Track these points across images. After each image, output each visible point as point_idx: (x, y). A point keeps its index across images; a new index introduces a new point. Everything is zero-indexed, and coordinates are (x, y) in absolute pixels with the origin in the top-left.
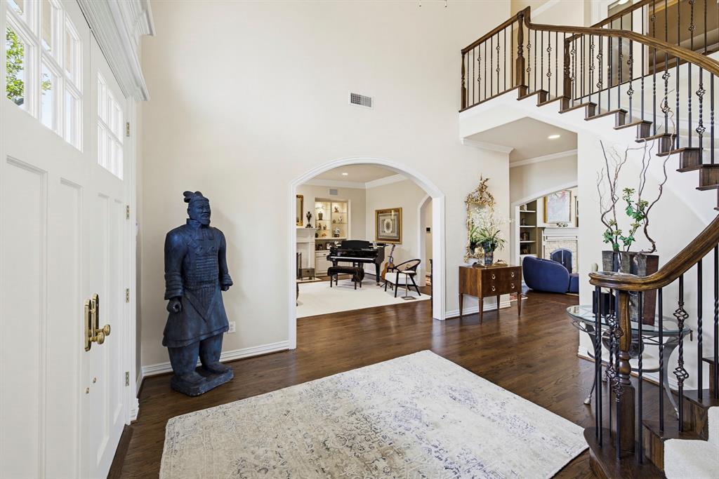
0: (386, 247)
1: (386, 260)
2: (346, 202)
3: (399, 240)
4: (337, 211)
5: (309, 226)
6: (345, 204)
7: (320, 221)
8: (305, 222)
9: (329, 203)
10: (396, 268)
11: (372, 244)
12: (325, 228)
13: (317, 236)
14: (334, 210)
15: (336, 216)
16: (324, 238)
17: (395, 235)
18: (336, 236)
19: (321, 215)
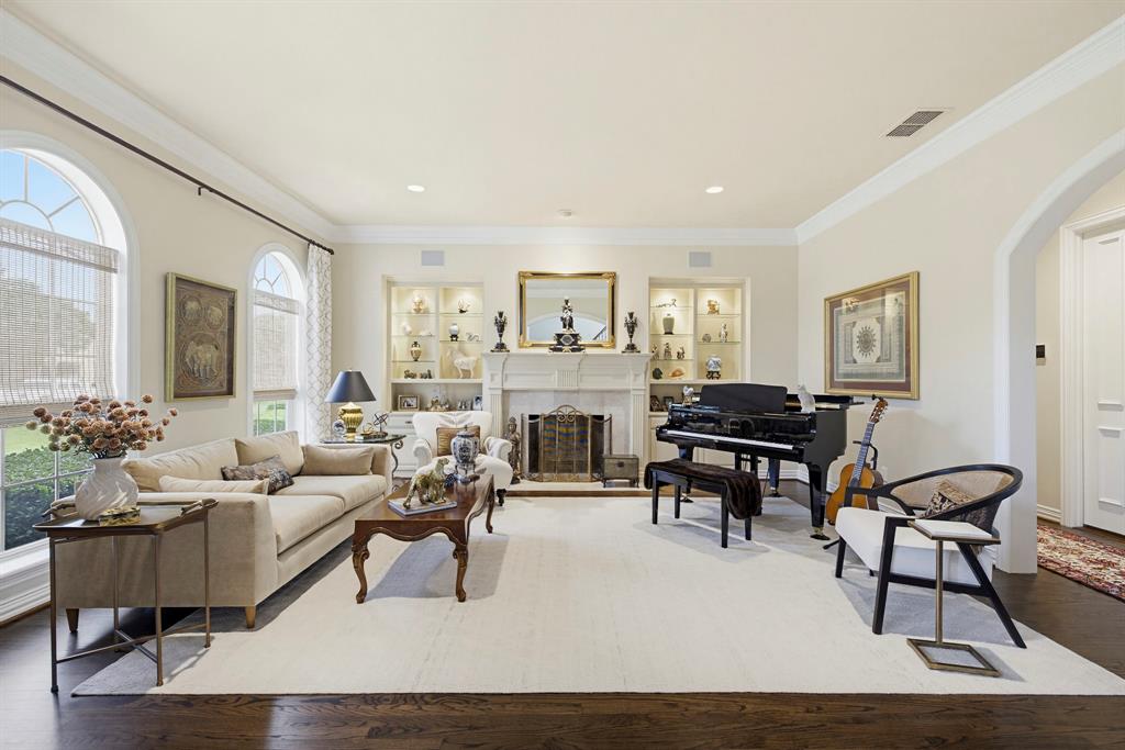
0: (852, 410)
1: (851, 454)
2: (741, 285)
3: (906, 387)
4: (713, 310)
5: (631, 347)
6: (739, 291)
7: (666, 339)
8: (623, 338)
9: (691, 291)
10: (885, 490)
11: (794, 398)
12: (680, 356)
13: (657, 374)
14: (704, 308)
15: (712, 325)
16: (676, 381)
17: (892, 367)
18: (711, 375)
19: (669, 323)
